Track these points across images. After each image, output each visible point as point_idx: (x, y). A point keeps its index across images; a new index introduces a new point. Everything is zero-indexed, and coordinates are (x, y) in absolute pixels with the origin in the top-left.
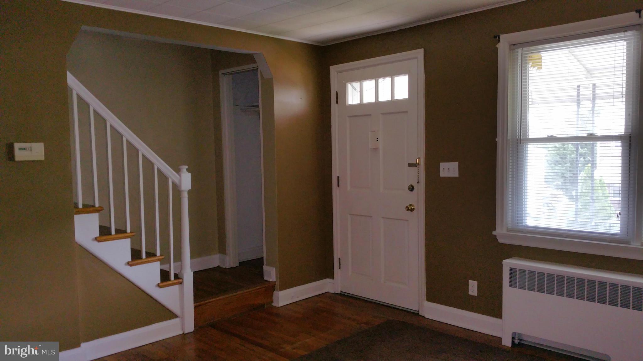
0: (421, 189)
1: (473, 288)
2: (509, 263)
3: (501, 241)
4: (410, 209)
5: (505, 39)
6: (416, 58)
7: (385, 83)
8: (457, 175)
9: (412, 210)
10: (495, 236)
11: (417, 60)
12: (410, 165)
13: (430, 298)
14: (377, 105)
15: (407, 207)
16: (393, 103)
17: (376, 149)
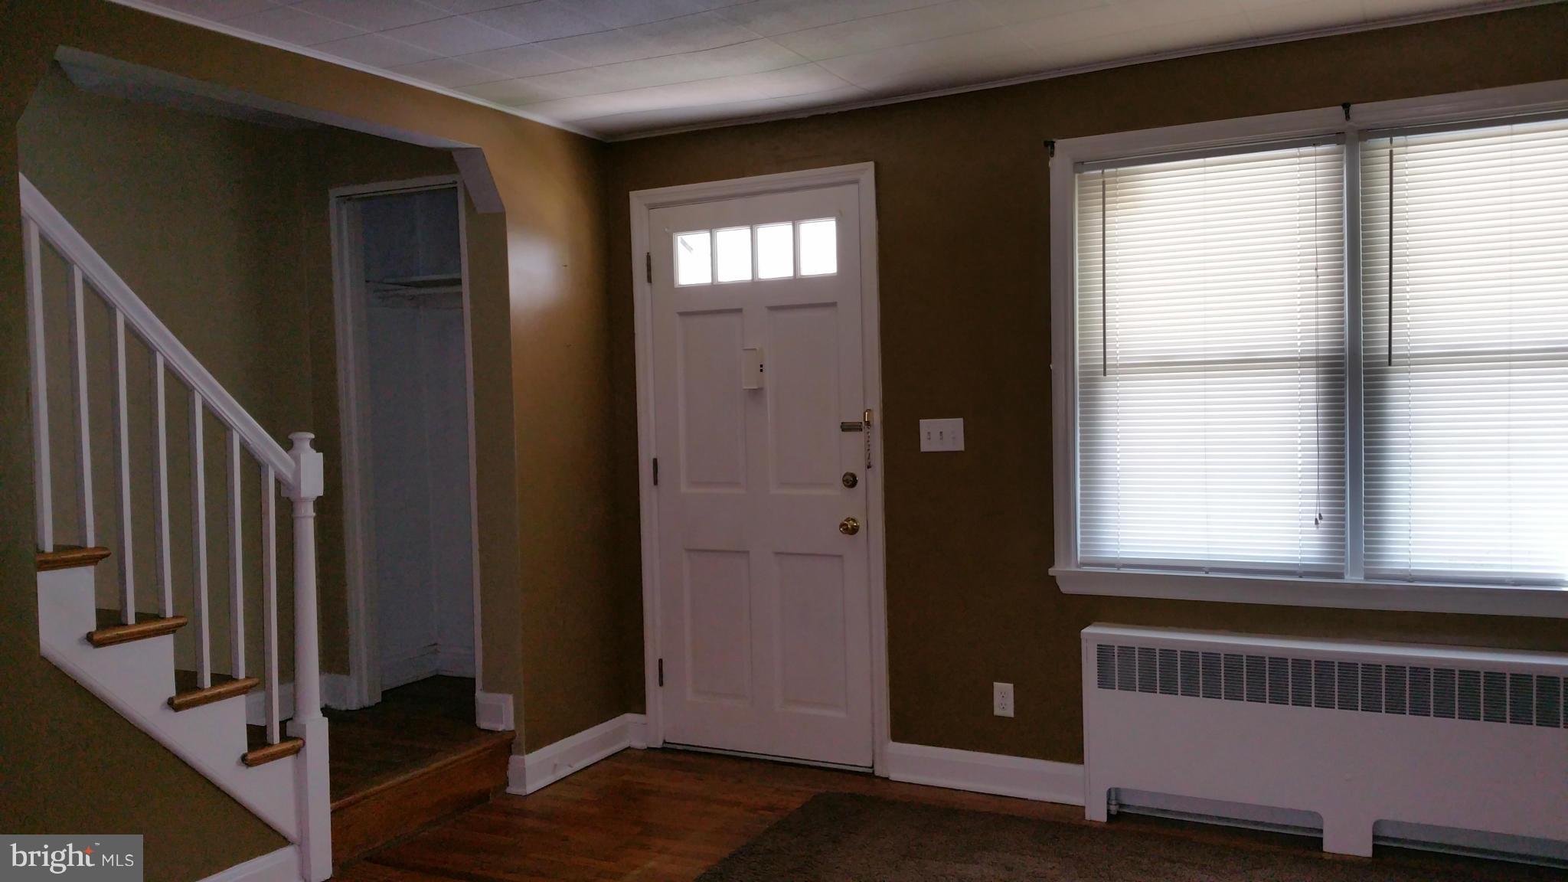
0: (874, 483)
1: (1004, 699)
2: (1095, 634)
3: (1065, 588)
4: (849, 529)
5: (1066, 149)
6: (856, 182)
7: (775, 237)
8: (960, 446)
9: (854, 531)
10: (1054, 578)
11: (855, 187)
12: (846, 427)
13: (902, 731)
14: (756, 288)
15: (842, 525)
16: (797, 283)
17: (757, 393)
